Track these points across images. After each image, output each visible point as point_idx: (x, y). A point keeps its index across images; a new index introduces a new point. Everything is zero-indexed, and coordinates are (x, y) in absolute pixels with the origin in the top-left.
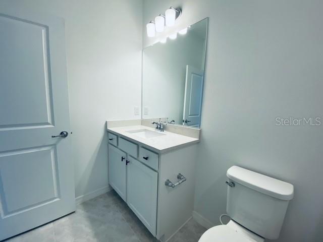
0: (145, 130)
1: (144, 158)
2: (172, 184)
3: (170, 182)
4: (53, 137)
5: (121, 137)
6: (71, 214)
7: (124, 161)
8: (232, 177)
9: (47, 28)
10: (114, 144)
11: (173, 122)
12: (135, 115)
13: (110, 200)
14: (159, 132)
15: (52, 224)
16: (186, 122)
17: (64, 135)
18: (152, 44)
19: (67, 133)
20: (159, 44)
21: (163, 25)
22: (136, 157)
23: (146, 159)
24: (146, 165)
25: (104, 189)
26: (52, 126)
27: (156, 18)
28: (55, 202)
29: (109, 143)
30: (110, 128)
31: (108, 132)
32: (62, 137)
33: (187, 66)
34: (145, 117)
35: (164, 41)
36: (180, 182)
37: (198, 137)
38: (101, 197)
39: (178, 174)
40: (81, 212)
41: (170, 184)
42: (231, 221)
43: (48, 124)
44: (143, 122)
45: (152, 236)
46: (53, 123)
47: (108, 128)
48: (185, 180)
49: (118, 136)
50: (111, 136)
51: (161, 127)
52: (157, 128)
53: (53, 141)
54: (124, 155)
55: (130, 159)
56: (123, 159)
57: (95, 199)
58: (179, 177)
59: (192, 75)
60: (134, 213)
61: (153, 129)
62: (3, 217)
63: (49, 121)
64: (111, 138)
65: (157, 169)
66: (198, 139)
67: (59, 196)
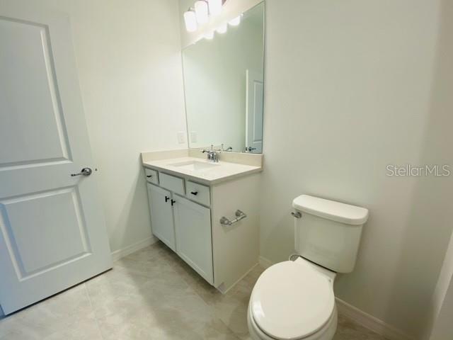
0: (194, 162)
1: (192, 193)
2: (229, 222)
3: (226, 219)
4: (72, 175)
5: (162, 172)
6: (107, 271)
7: (169, 201)
8: (298, 206)
9: (47, 28)
10: (153, 182)
11: (230, 150)
12: (180, 143)
13: (156, 253)
14: (212, 162)
15: (84, 284)
16: (250, 150)
17: (86, 173)
18: (194, 42)
19: (90, 171)
20: (203, 40)
21: (207, 13)
22: (182, 194)
23: (195, 194)
24: (195, 202)
25: (147, 241)
26: (69, 162)
27: (196, 4)
28: (85, 258)
29: (147, 181)
30: (147, 162)
31: (145, 167)
32: (84, 174)
33: (247, 71)
34: (193, 146)
35: (210, 37)
36: (238, 219)
37: (260, 164)
38: (143, 250)
39: (235, 211)
40: (119, 269)
41: (226, 222)
42: (299, 258)
43: (63, 159)
44: (191, 153)
45: (209, 284)
46: (71, 159)
47: (144, 162)
48: (245, 217)
49: (158, 171)
50: (149, 172)
51: (213, 157)
52: (209, 157)
53: (74, 181)
54: (168, 195)
55: (175, 198)
56: (166, 199)
57: (136, 254)
58: (237, 214)
59: (255, 83)
60: (187, 264)
61: (204, 160)
62: (21, 280)
63: (65, 155)
64: (149, 174)
65: (208, 205)
66: (260, 167)
67: (90, 251)
